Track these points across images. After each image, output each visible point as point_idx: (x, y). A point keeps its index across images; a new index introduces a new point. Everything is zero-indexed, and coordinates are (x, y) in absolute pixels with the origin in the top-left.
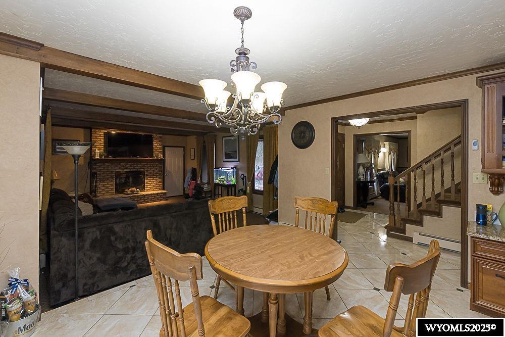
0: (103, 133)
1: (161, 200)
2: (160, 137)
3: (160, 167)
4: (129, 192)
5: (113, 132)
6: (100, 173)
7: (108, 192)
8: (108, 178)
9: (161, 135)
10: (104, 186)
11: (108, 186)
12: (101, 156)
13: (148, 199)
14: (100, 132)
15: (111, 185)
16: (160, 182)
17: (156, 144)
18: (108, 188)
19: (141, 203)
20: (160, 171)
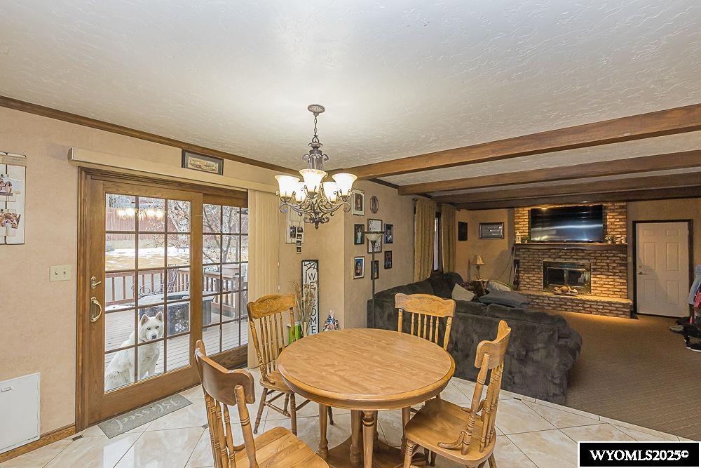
0: (527, 212)
1: (617, 315)
2: (621, 207)
3: (622, 259)
4: (559, 292)
5: (544, 209)
6: (524, 261)
7: (533, 286)
8: (534, 269)
9: (624, 204)
10: (529, 278)
11: (534, 278)
12: (523, 240)
13: (591, 307)
14: (524, 210)
15: (539, 278)
16: (622, 284)
17: (613, 220)
18: (533, 281)
19: (578, 311)
20: (621, 265)
